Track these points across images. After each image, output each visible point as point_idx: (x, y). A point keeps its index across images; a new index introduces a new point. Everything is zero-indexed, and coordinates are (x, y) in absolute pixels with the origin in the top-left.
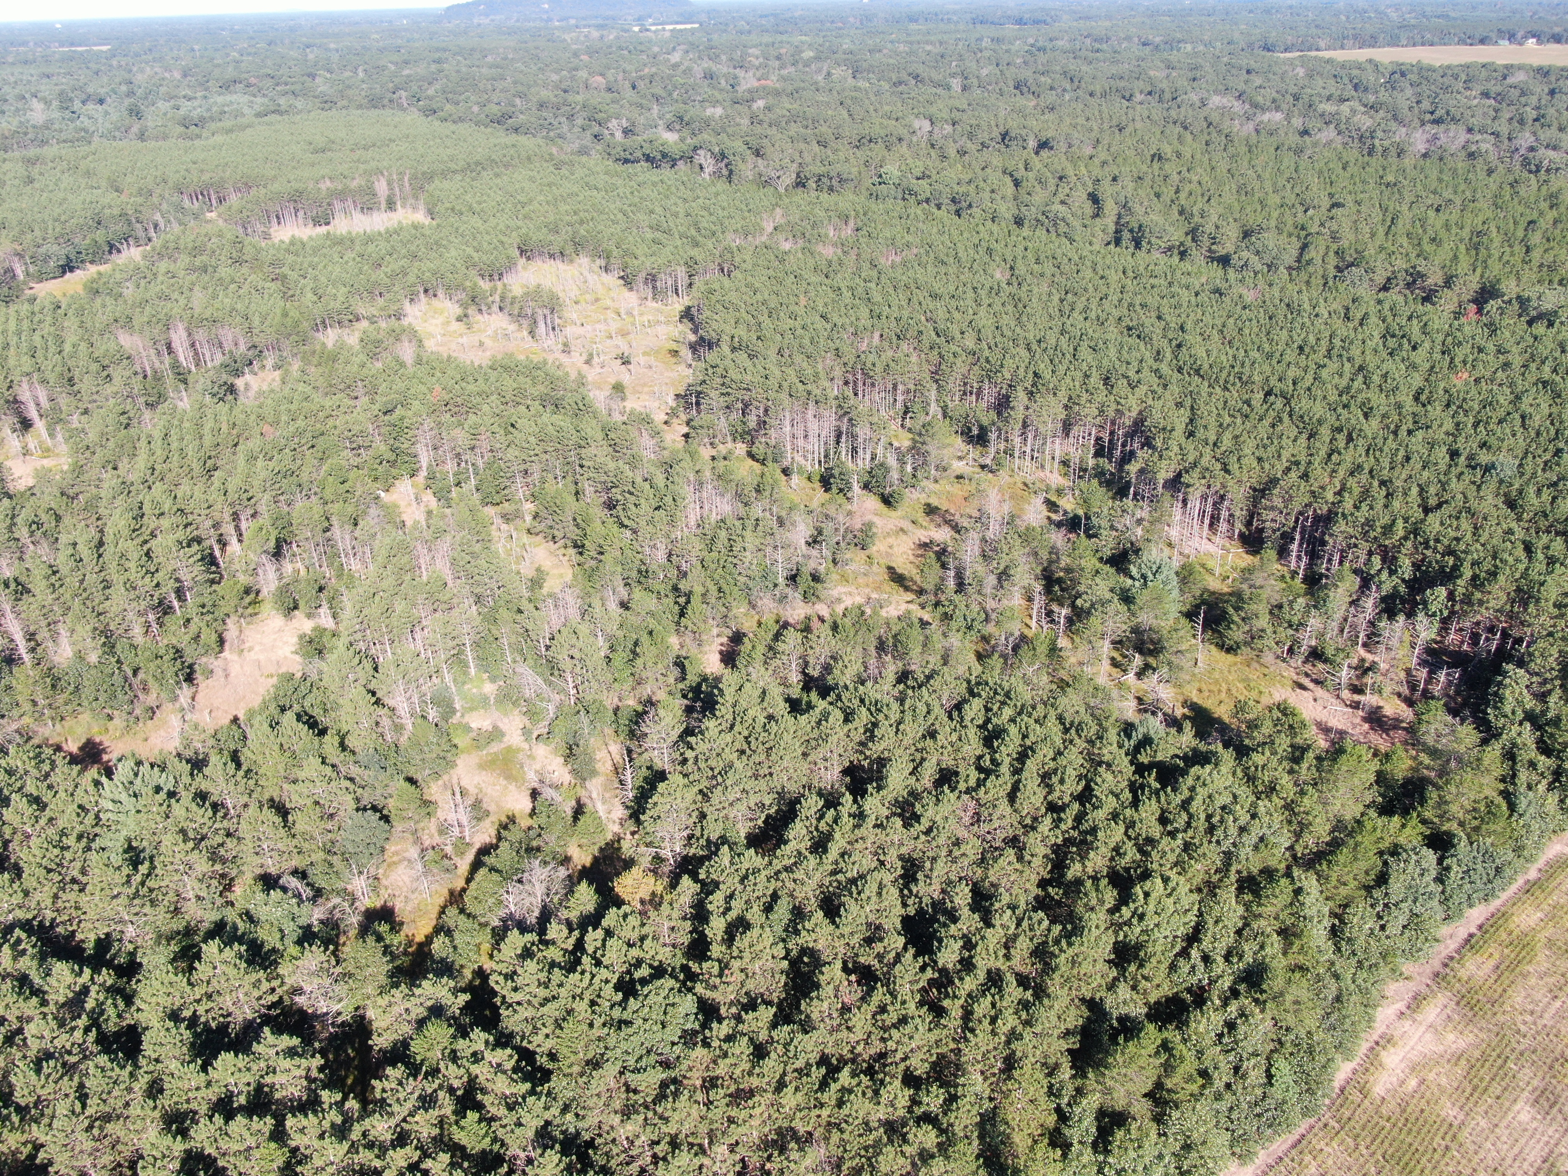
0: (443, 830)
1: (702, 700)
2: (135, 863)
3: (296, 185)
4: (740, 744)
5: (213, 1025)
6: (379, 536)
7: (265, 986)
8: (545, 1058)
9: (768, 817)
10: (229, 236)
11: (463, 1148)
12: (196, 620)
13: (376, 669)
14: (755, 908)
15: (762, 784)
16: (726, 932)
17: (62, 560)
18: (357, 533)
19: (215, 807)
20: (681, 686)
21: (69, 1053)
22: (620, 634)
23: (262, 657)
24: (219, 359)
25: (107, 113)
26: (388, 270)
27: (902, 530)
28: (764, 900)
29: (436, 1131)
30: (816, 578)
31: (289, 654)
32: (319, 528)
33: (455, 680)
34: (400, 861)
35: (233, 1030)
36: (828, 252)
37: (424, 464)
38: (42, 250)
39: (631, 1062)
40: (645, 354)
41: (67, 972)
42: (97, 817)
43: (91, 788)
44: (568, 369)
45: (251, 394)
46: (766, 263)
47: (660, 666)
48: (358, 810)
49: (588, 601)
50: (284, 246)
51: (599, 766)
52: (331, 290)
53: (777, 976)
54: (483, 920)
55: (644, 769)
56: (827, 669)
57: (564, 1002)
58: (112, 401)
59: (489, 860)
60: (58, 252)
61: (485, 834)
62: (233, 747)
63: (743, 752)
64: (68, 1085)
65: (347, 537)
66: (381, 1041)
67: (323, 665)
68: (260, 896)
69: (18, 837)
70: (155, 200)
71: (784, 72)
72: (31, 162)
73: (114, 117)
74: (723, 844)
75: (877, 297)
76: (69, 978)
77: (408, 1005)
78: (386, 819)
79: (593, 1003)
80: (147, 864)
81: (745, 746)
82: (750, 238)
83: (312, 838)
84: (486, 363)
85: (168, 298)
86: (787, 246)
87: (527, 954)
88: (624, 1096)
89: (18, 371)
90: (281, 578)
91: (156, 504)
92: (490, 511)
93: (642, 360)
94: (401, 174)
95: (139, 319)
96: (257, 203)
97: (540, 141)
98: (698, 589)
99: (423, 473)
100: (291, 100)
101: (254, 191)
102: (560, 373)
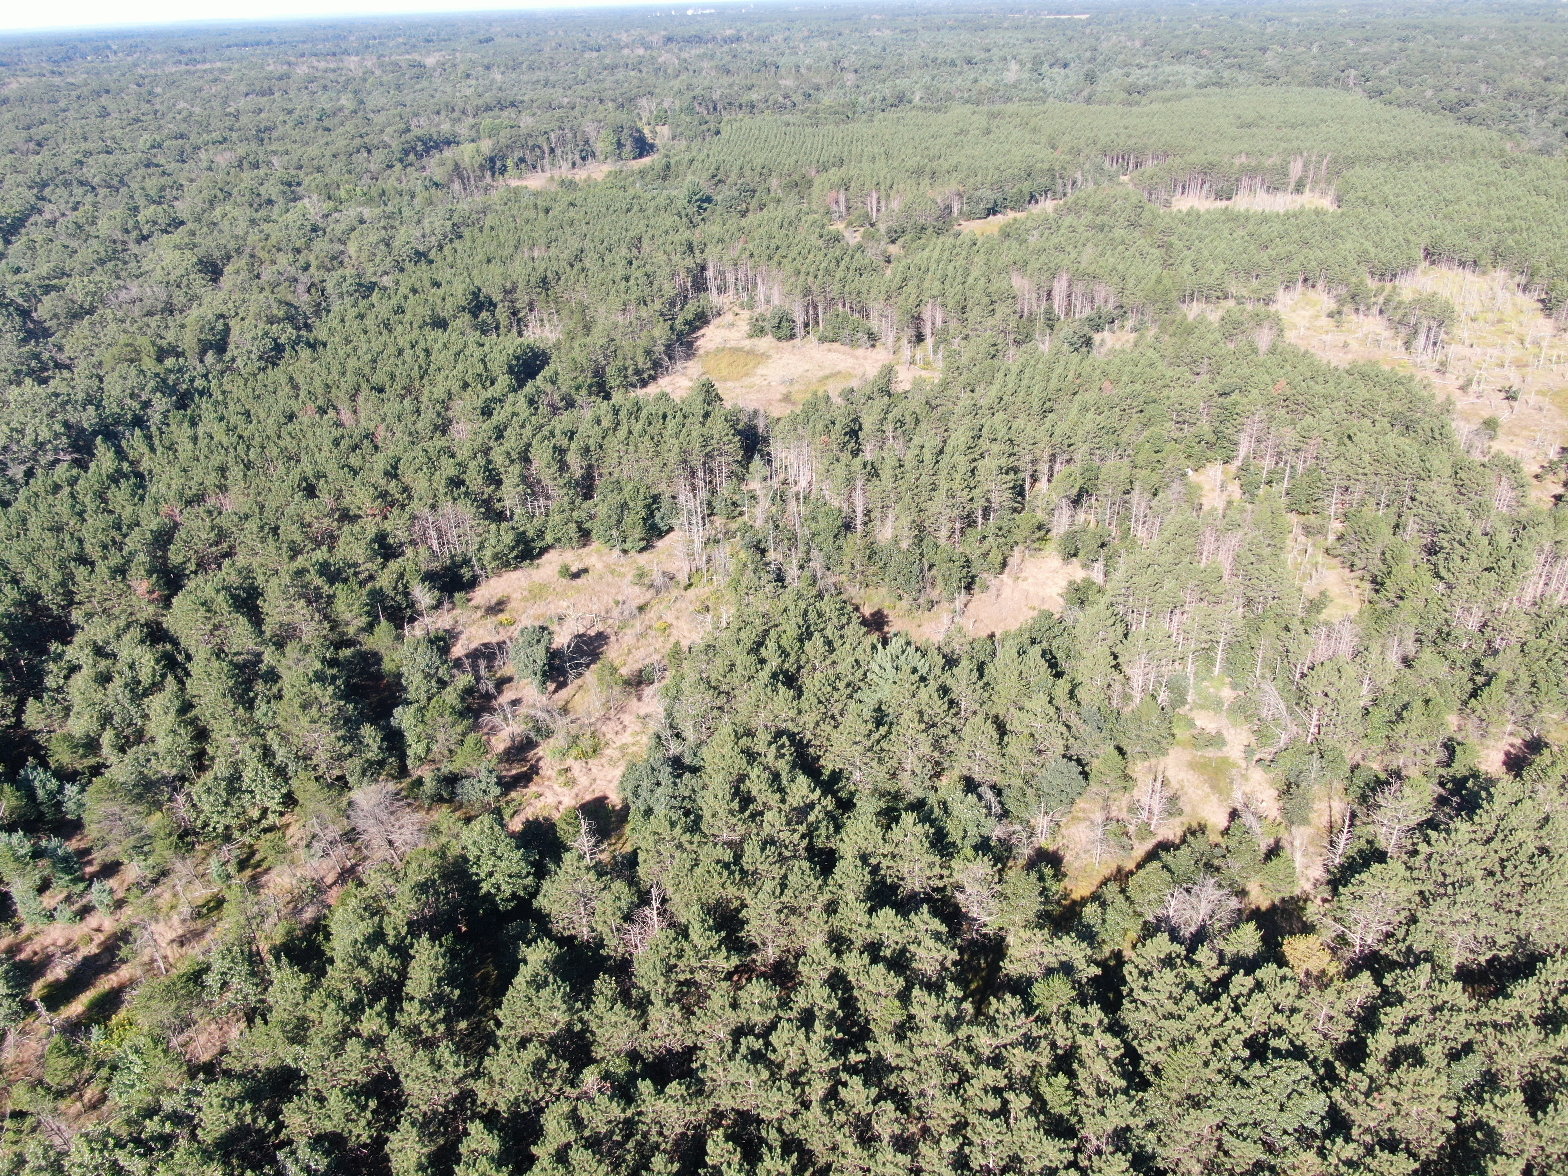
0: (1133, 809)
1: (1462, 796)
2: (879, 723)
3: (1210, 158)
4: (1492, 862)
5: (889, 881)
6: (1173, 512)
7: (937, 870)
8: (1148, 1068)
9: (1495, 958)
10: (1134, 200)
11: (1044, 1102)
12: (991, 539)
13: (1126, 636)
14: (1438, 1047)
15: (1503, 920)
16: (1391, 1054)
17: (909, 459)
18: (1154, 503)
19: (951, 702)
20: (1442, 771)
21: (786, 847)
22: (1390, 690)
23: (1032, 590)
24: (1088, 312)
25: (1067, 76)
26: (1274, 253)
28: (1453, 1044)
29: (1027, 1073)
31: (1054, 595)
32: (1121, 489)
33: (1196, 673)
34: (1084, 819)
35: (902, 893)
37: (1242, 454)
38: (978, 193)
39: (1234, 1123)
40: (1539, 393)
41: (805, 785)
42: (865, 674)
43: (868, 650)
44: (1436, 391)
45: (1104, 350)
47: (1424, 740)
48: (1064, 756)
49: (1366, 643)
50: (1180, 216)
51: (1313, 816)
52: (1210, 265)
53: (1435, 1134)
54: (1139, 909)
55: (1363, 841)
57: (1188, 1026)
58: (989, 332)
59: (1166, 857)
60: (989, 195)
61: (1171, 831)
62: (982, 659)
63: (1491, 874)
64: (777, 871)
65: (1143, 504)
66: (1011, 968)
67: (1080, 615)
68: (959, 794)
69: (808, 667)
70: (1081, 159)
72: (993, 116)
73: (1071, 81)
74: (1426, 960)
76: (805, 791)
77: (1044, 950)
78: (1085, 775)
79: (1216, 1044)
80: (886, 727)
81: (1497, 869)
83: (1017, 763)
84: (1344, 365)
85: (1062, 250)
87: (1168, 962)
88: (1213, 1150)
89: (928, 294)
90: (1072, 524)
91: (994, 430)
92: (1293, 518)
93: (1533, 399)
94: (1322, 156)
95: (1033, 265)
96: (1169, 171)
97: (1494, 134)
98: (1506, 674)
99: (1237, 463)
100: (1235, 72)
101: (1169, 160)
102: (1425, 394)
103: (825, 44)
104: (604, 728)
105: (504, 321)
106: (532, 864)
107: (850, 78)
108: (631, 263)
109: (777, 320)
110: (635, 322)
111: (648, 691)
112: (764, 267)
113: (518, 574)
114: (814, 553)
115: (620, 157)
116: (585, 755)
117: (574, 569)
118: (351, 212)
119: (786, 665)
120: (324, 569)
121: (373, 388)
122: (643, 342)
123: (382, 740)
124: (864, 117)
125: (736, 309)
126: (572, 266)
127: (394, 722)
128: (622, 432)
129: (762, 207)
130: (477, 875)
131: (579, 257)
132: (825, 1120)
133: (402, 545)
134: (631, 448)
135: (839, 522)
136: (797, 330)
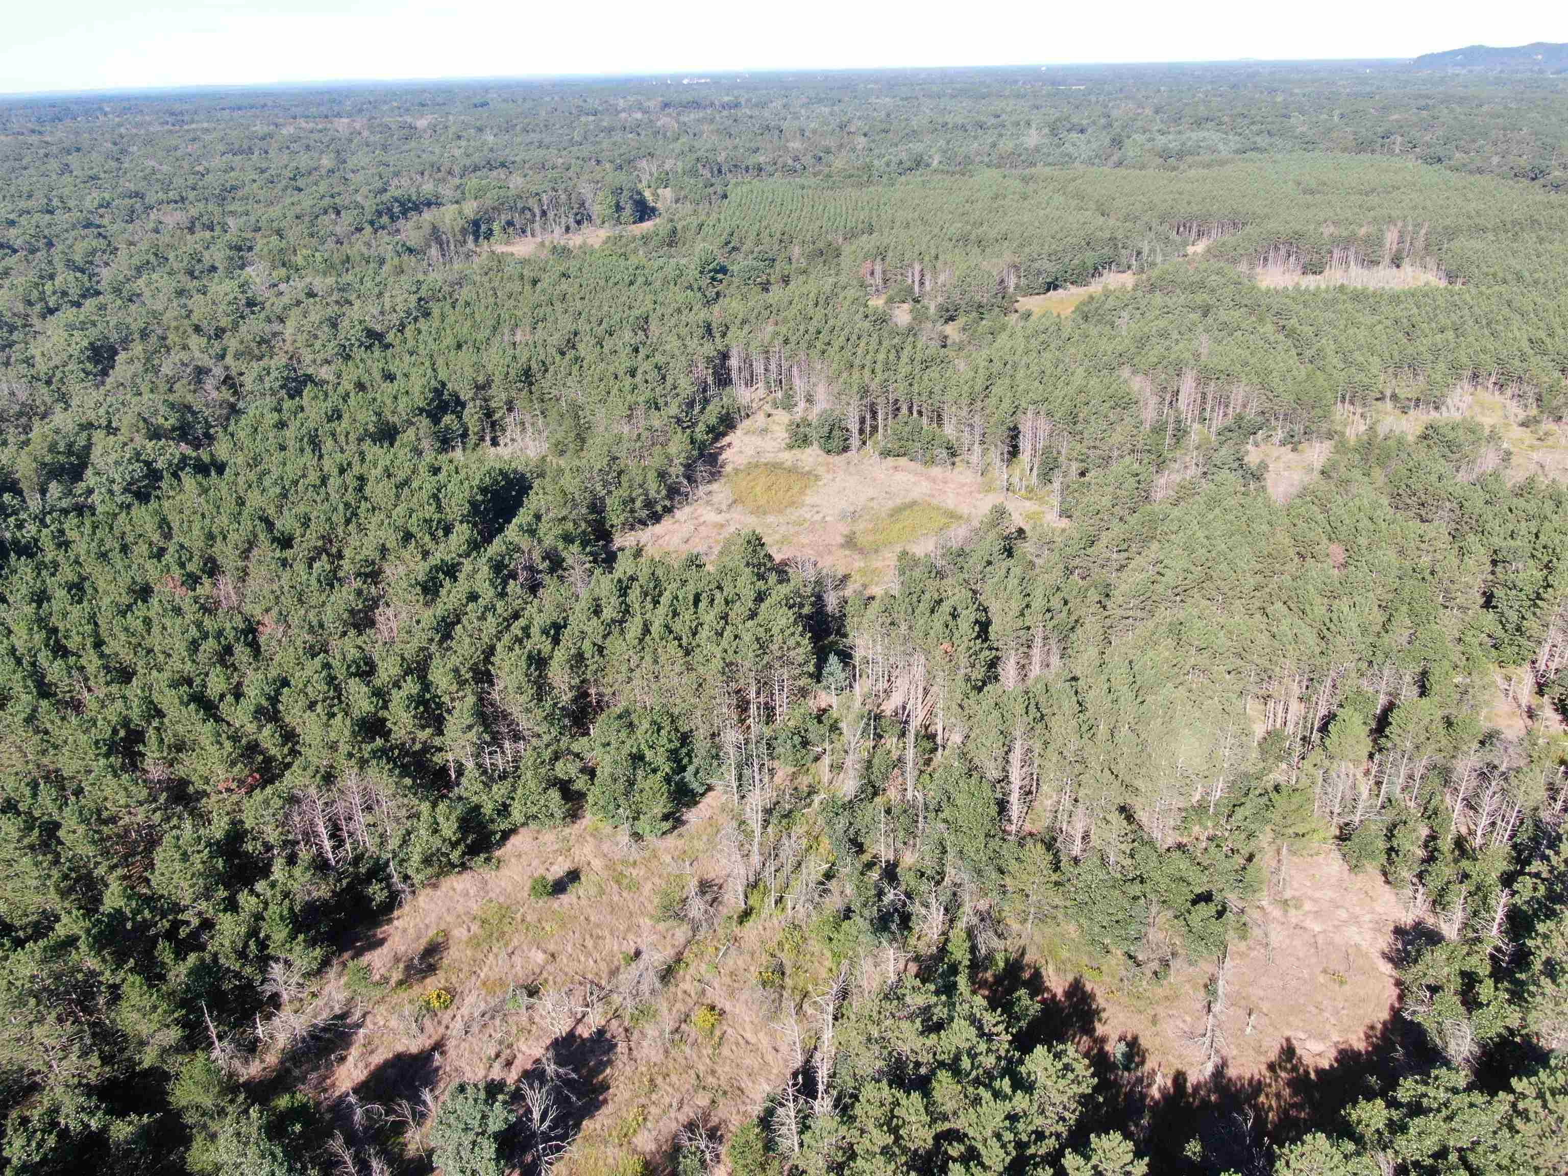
3: (1295, 227)
25: (1089, 141)
38: (1036, 265)
60: (1051, 268)
72: (1024, 180)
73: (1096, 145)
89: (1025, 398)
103: (827, 110)
105: (473, 427)
107: (861, 142)
108: (636, 350)
109: (827, 429)
110: (646, 434)
112: (803, 356)
113: (465, 880)
115: (618, 221)
117: (556, 875)
121: (274, 540)
122: (655, 461)
124: (882, 181)
125: (768, 408)
126: (563, 354)
128: (634, 628)
129: (786, 279)
131: (571, 342)
133: (267, 852)
134: (648, 657)
136: (850, 441)
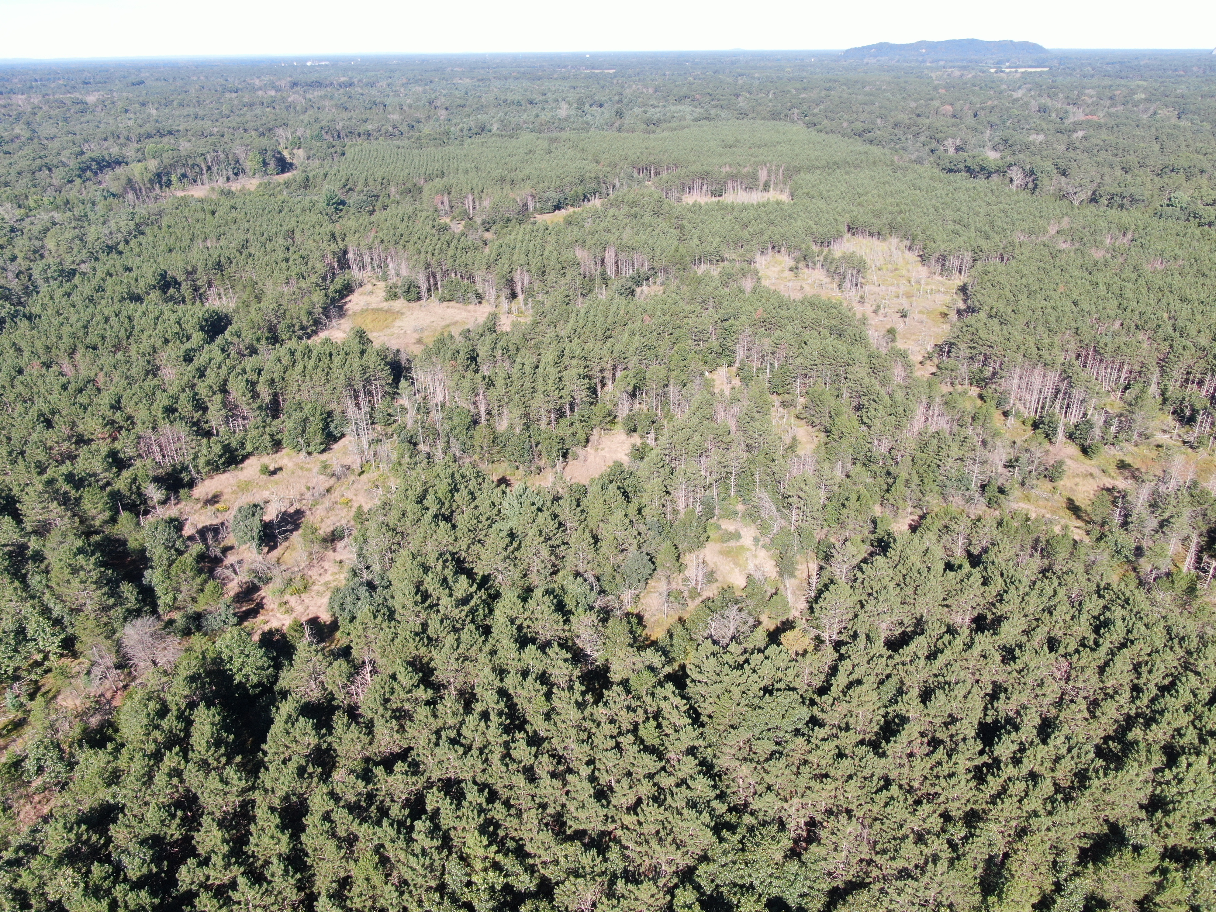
2: (512, 541)
3: (706, 168)
4: (899, 578)
5: (529, 635)
6: (696, 395)
7: (561, 626)
8: (705, 716)
9: (904, 631)
10: (656, 196)
11: (642, 739)
12: (577, 423)
13: (672, 473)
14: (872, 679)
15: (906, 609)
16: (845, 685)
17: (515, 371)
18: (684, 392)
19: (560, 524)
20: (872, 537)
21: (457, 621)
22: (838, 491)
23: (607, 453)
24: (630, 273)
25: (603, 113)
26: (752, 230)
27: (1091, 475)
28: (880, 676)
30: (1001, 491)
31: (623, 454)
32: (662, 384)
33: (719, 496)
34: (655, 592)
35: (539, 640)
36: (1098, 255)
37: (739, 359)
38: (546, 195)
40: (920, 312)
41: (466, 582)
42: (499, 511)
43: (500, 494)
44: (857, 313)
45: (643, 297)
46: (1039, 257)
47: (860, 519)
48: (638, 551)
49: (821, 464)
50: (688, 207)
51: (797, 573)
52: (710, 239)
53: (873, 724)
54: (693, 635)
55: (825, 578)
56: (985, 550)
58: (563, 288)
60: (554, 196)
61: (711, 592)
62: (578, 495)
64: (453, 636)
65: (677, 393)
66: (615, 676)
67: (641, 465)
68: (571, 580)
69: (459, 510)
70: (617, 170)
71: (1113, 110)
72: (552, 141)
73: (607, 116)
75: (1128, 294)
76: (465, 587)
78: (653, 562)
79: (744, 692)
80: (517, 543)
82: (1033, 237)
83: (608, 559)
84: (800, 299)
85: (609, 231)
86: (1063, 246)
87: (712, 655)
89: (517, 264)
90: (631, 410)
91: (572, 351)
92: (775, 397)
93: (917, 316)
94: (779, 166)
95: (590, 242)
96: (679, 177)
97: (886, 151)
98: (904, 475)
99: (737, 365)
100: (719, 111)
101: (679, 170)
102: (850, 314)
103: (421, 89)
104: (310, 573)
105: (188, 296)
106: (273, 659)
107: (443, 114)
108: (288, 249)
109: (407, 287)
110: (297, 291)
111: (340, 545)
112: (393, 250)
113: (226, 475)
114: (453, 440)
115: (266, 173)
116: (298, 591)
117: (272, 468)
118: (43, 217)
119: (443, 510)
120: (70, 478)
121: (87, 347)
122: (304, 305)
123: (138, 593)
124: (457, 142)
125: (374, 281)
126: (241, 253)
127: (145, 582)
128: (299, 368)
129: (385, 208)
130: (231, 670)
131: (245, 244)
132: (504, 769)
133: (130, 459)
134: (308, 378)
135: (469, 419)
136: (422, 294)
